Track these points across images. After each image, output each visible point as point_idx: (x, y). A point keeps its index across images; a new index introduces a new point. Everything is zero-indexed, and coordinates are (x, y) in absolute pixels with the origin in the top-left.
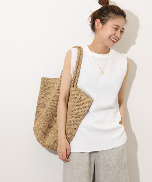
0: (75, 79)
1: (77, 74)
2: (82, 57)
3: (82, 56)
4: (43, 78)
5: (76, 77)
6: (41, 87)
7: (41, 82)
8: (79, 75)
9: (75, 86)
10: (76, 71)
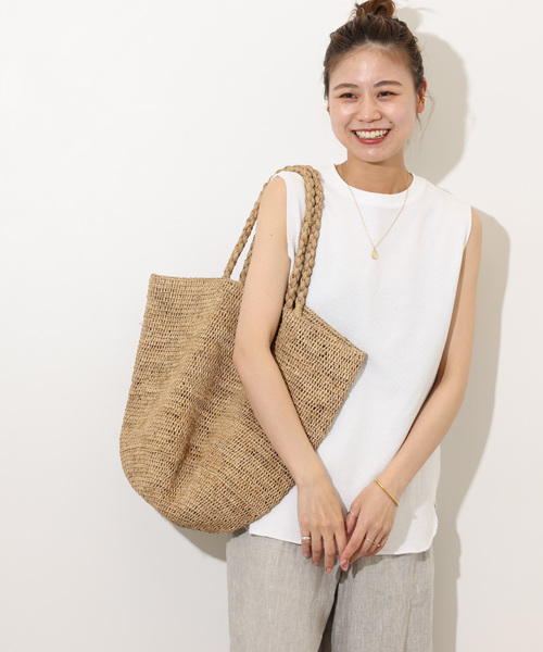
0: (299, 283)
1: (307, 265)
2: (323, 205)
3: (322, 199)
4: (155, 278)
5: (305, 274)
6: (148, 310)
7: (150, 292)
8: (311, 267)
9: (298, 306)
10: (304, 254)
